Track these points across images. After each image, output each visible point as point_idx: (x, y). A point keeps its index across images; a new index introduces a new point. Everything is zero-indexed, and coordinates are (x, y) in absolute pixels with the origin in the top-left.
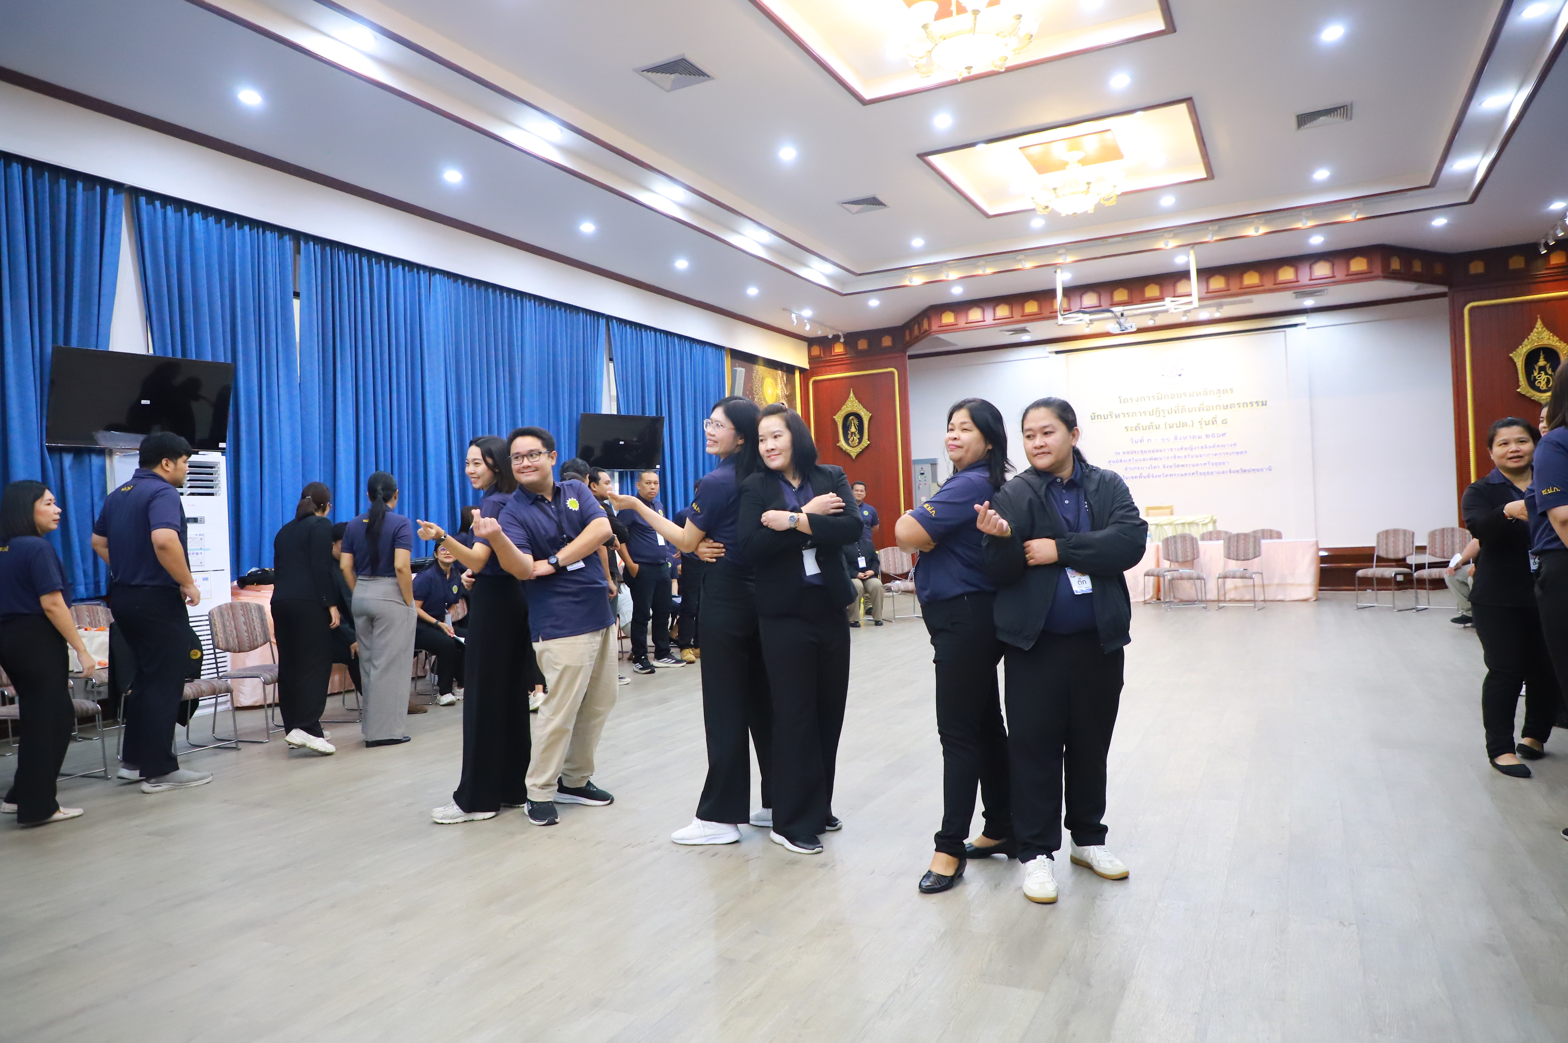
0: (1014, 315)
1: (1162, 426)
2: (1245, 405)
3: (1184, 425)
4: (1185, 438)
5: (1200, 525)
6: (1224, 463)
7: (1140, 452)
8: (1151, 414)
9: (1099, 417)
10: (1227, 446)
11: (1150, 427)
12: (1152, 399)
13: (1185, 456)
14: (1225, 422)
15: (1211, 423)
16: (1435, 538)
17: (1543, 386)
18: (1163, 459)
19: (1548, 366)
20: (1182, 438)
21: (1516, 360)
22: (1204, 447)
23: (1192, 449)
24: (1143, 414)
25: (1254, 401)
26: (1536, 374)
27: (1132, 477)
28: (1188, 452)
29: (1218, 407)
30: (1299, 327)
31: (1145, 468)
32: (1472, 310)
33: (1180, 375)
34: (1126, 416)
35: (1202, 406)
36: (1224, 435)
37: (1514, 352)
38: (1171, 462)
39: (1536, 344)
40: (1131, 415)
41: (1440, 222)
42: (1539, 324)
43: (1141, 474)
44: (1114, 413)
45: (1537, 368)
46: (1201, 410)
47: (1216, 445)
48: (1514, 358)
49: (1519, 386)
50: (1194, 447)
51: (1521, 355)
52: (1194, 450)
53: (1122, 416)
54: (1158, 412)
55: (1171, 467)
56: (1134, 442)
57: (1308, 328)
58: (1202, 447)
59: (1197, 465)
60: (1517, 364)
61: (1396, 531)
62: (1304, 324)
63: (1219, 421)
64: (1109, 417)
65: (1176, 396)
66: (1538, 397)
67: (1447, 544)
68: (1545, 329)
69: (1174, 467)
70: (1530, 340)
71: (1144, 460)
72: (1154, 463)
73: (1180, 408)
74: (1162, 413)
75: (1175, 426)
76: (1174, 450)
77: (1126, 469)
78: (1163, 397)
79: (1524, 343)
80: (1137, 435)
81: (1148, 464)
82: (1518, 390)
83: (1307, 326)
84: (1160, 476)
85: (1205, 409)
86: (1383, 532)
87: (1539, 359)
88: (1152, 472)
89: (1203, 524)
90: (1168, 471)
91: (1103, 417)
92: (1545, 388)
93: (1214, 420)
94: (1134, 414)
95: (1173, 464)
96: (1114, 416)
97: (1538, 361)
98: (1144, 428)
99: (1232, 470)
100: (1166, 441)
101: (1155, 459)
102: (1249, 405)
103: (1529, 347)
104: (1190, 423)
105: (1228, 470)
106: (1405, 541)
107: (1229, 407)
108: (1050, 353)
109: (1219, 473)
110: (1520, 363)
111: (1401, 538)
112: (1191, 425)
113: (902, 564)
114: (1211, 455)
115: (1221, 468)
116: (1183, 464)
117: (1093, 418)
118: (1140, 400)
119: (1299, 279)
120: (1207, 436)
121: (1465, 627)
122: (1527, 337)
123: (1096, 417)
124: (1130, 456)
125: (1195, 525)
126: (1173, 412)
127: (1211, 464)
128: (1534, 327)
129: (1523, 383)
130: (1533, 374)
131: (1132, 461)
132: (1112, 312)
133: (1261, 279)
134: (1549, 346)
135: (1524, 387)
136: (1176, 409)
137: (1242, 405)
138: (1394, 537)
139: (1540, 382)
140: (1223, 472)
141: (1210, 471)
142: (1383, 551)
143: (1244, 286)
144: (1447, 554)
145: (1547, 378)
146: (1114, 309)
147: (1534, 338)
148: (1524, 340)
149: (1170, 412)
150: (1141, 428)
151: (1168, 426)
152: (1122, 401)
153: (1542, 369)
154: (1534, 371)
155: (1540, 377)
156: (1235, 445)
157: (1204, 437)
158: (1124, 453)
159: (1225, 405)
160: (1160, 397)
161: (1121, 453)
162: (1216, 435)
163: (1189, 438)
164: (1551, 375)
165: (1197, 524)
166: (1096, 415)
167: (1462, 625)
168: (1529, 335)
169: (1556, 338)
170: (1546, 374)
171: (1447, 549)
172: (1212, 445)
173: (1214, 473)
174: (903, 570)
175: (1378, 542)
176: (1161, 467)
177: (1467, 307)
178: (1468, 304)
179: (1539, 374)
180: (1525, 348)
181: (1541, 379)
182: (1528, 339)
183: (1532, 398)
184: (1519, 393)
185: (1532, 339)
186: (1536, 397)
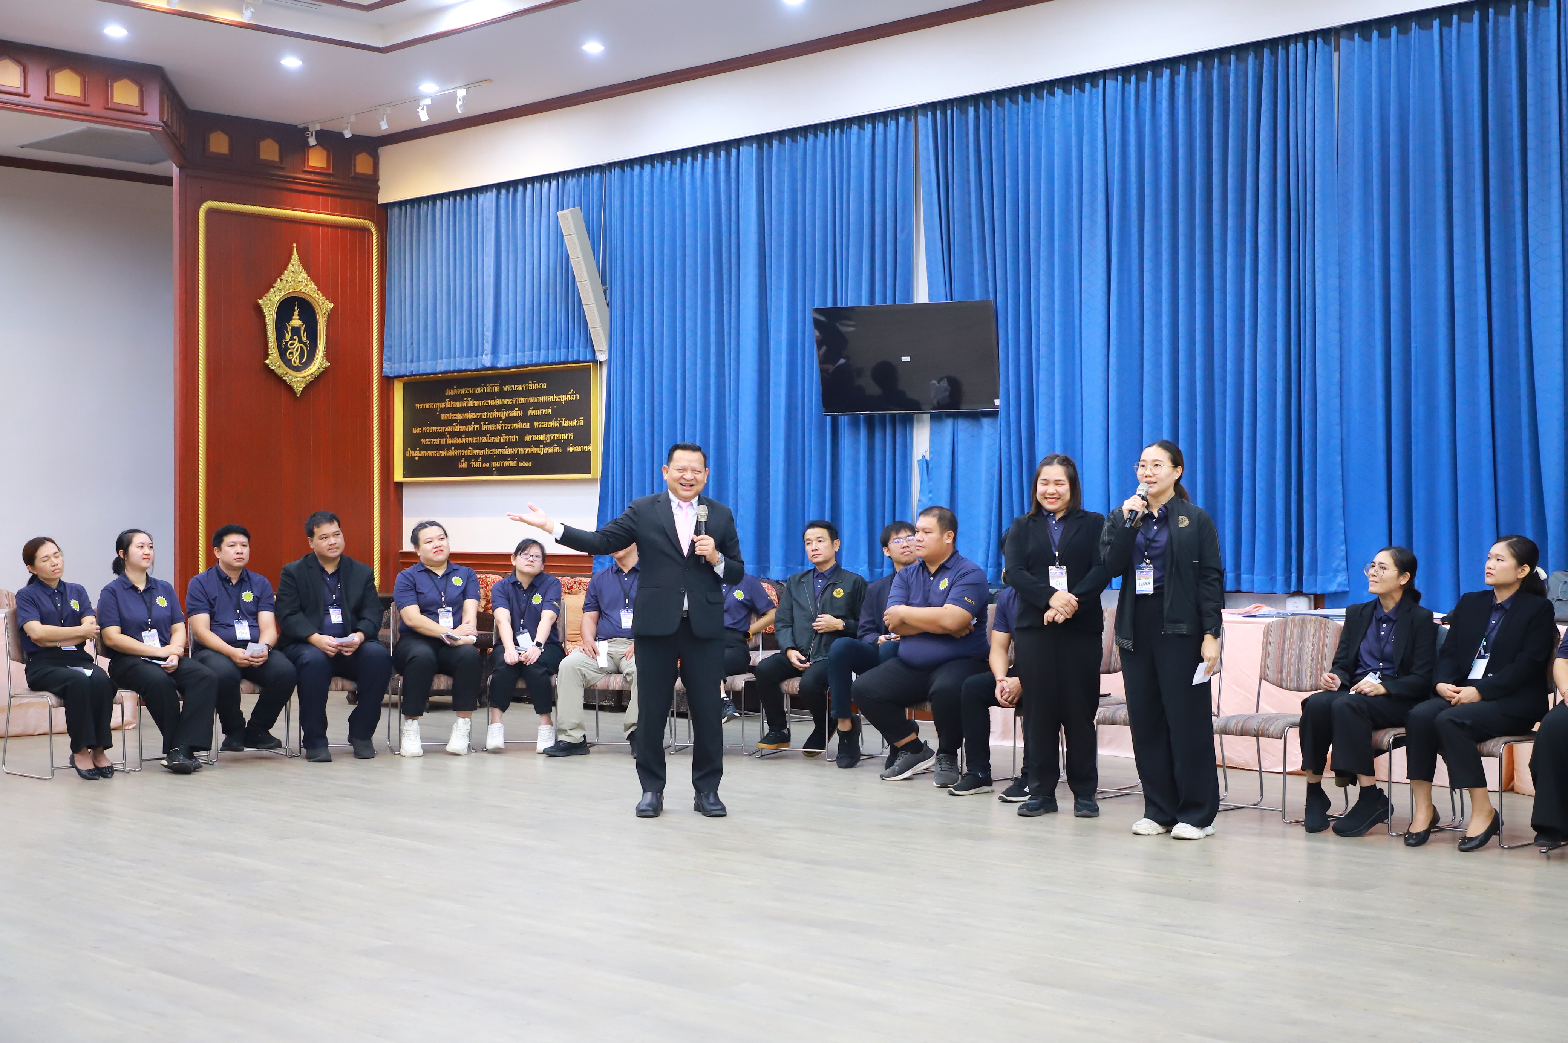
17: (295, 358)
19: (303, 328)
21: (266, 311)
26: (288, 338)
32: (210, 212)
37: (263, 298)
39: (289, 292)
41: (291, 62)
42: (295, 256)
45: (289, 328)
48: (261, 307)
49: (267, 356)
51: (272, 306)
60: (266, 317)
66: (290, 378)
68: (301, 268)
70: (283, 282)
79: (276, 285)
82: (267, 362)
87: (293, 315)
92: (297, 364)
97: (290, 319)
103: (283, 293)
110: (272, 317)
119: (29, 91)
122: (280, 276)
128: (288, 262)
129: (273, 350)
130: (285, 337)
134: (305, 297)
135: (273, 358)
139: (291, 353)
145: (301, 347)
147: (290, 280)
148: (276, 280)
153: (296, 331)
154: (287, 335)
155: (293, 344)
164: (305, 344)
168: (282, 273)
169: (314, 287)
170: (300, 341)
177: (203, 207)
178: (204, 201)
179: (292, 339)
180: (276, 293)
181: (293, 349)
182: (281, 280)
183: (284, 378)
184: (267, 366)
185: (287, 281)
186: (288, 377)
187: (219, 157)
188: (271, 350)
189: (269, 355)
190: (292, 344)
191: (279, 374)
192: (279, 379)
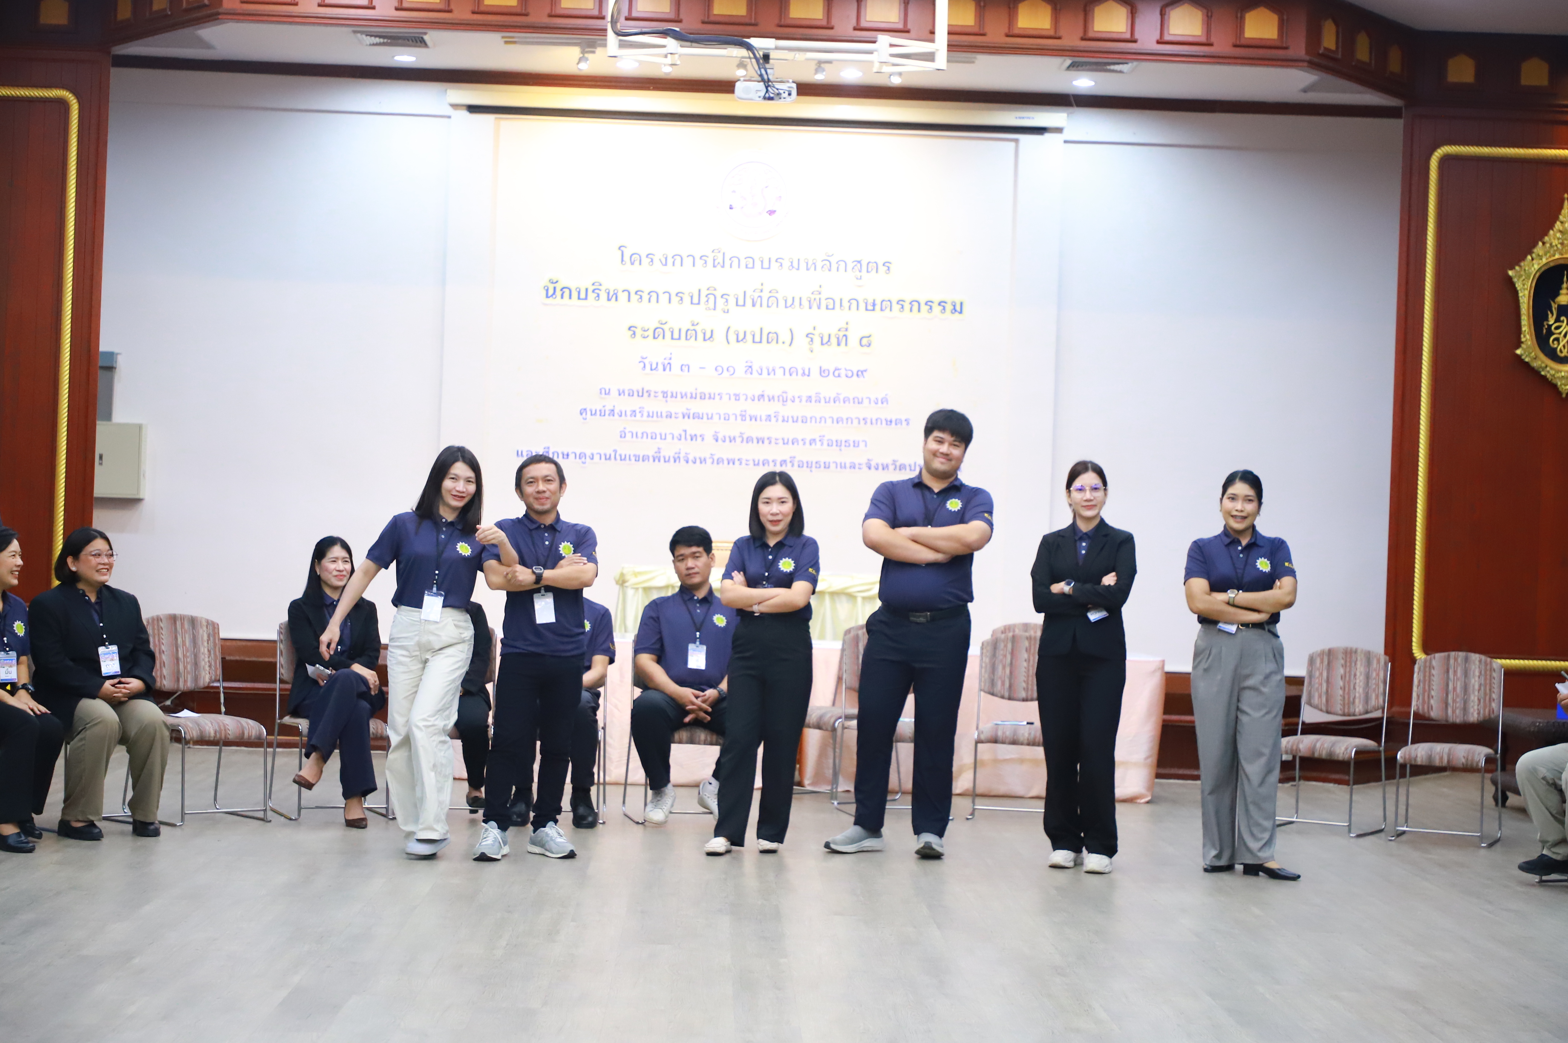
0: (452, 7)
1: (720, 335)
2: (916, 305)
3: (772, 338)
4: (771, 372)
5: (859, 600)
6: (856, 444)
7: (660, 395)
8: (695, 300)
9: (567, 292)
10: (866, 401)
11: (690, 334)
12: (699, 262)
13: (769, 418)
14: (865, 341)
15: (834, 341)
16: (1431, 675)
17: (1562, 348)
18: (716, 417)
20: (765, 372)
21: (1519, 286)
22: (813, 399)
23: (785, 401)
24: (675, 299)
25: (937, 300)
26: (1551, 321)
27: (637, 458)
28: (776, 406)
29: (854, 303)
30: (1047, 136)
31: (669, 437)
32: (1445, 160)
33: (772, 212)
34: (634, 297)
35: (817, 297)
36: (860, 373)
37: (1517, 268)
38: (734, 428)
39: (1557, 256)
40: (645, 297)
42: (1565, 214)
43: (659, 451)
44: (603, 288)
45: (1554, 306)
46: (815, 306)
47: (842, 397)
48: (1515, 280)
49: (1519, 344)
50: (790, 396)
51: (1528, 277)
52: (789, 402)
53: (623, 297)
54: (712, 298)
55: (732, 439)
56: (648, 367)
57: (1066, 142)
58: (809, 399)
59: (794, 441)
60: (1520, 294)
61: (1349, 653)
62: (1059, 130)
63: (853, 340)
64: (592, 296)
65: (758, 264)
66: (1552, 372)
67: (1455, 689)
69: (739, 440)
70: (1548, 245)
71: (669, 416)
72: (692, 426)
73: (765, 295)
74: (720, 302)
75: (749, 337)
76: (742, 398)
77: (623, 435)
78: (727, 263)
79: (1535, 250)
80: (657, 350)
81: (676, 426)
82: (1518, 352)
83: (1067, 135)
84: (703, 461)
85: (823, 306)
86: (1322, 653)
87: (1561, 289)
88: (686, 447)
89: (864, 598)
90: (725, 451)
91: (575, 294)
93: (841, 334)
94: (654, 295)
95: (737, 434)
96: (603, 296)
97: (1557, 294)
98: (676, 336)
99: (873, 464)
100: (726, 373)
101: (697, 416)
102: (924, 308)
103: (1544, 261)
104: (785, 336)
105: (864, 461)
106: (1368, 677)
107: (878, 307)
108: (455, 106)
109: (843, 466)
110: (1527, 292)
111: (1360, 669)
112: (788, 341)
113: (196, 664)
114: (829, 421)
115: (848, 456)
116: (760, 435)
117: (551, 292)
118: (670, 261)
119: (1137, 36)
120: (823, 372)
121: (1541, 881)
122: (1541, 238)
123: (559, 293)
124: (635, 403)
125: (844, 599)
126: (749, 302)
127: (825, 443)
128: (1557, 220)
129: (1528, 337)
130: (1547, 319)
131: (638, 415)
132: (749, 47)
133: (1056, 20)
135: (1528, 347)
136: (756, 295)
137: (907, 306)
138: (1344, 666)
139: (1557, 339)
140: (853, 466)
141: (822, 459)
142: (1320, 696)
143: (1016, 32)
144: (1454, 712)
146: (754, 41)
147: (1555, 242)
148: (1535, 245)
149: (741, 302)
150: (668, 335)
151: (732, 337)
152: (627, 258)
153: (1563, 310)
154: (1550, 315)
155: (1560, 327)
156: (885, 401)
157: (815, 372)
158: (621, 393)
159: (870, 301)
160: (720, 260)
161: (614, 393)
162: (843, 373)
163: (780, 372)
165: (851, 597)
166: (559, 287)
167: (1536, 878)
168: (1546, 233)
171: (1454, 701)
172: (833, 396)
173: (833, 466)
174: (196, 679)
175: (1310, 674)
176: (709, 438)
177: (1436, 154)
178: (1434, 149)
179: (1557, 320)
180: (1534, 262)
181: (1560, 333)
182: (1544, 243)
183: (1543, 373)
184: (1519, 357)
185: (1551, 244)
186: (1548, 372)
187: (1461, 87)
188: (1525, 336)
189: (1522, 342)
190: (1557, 328)
191: (1536, 368)
192: (1534, 373)
